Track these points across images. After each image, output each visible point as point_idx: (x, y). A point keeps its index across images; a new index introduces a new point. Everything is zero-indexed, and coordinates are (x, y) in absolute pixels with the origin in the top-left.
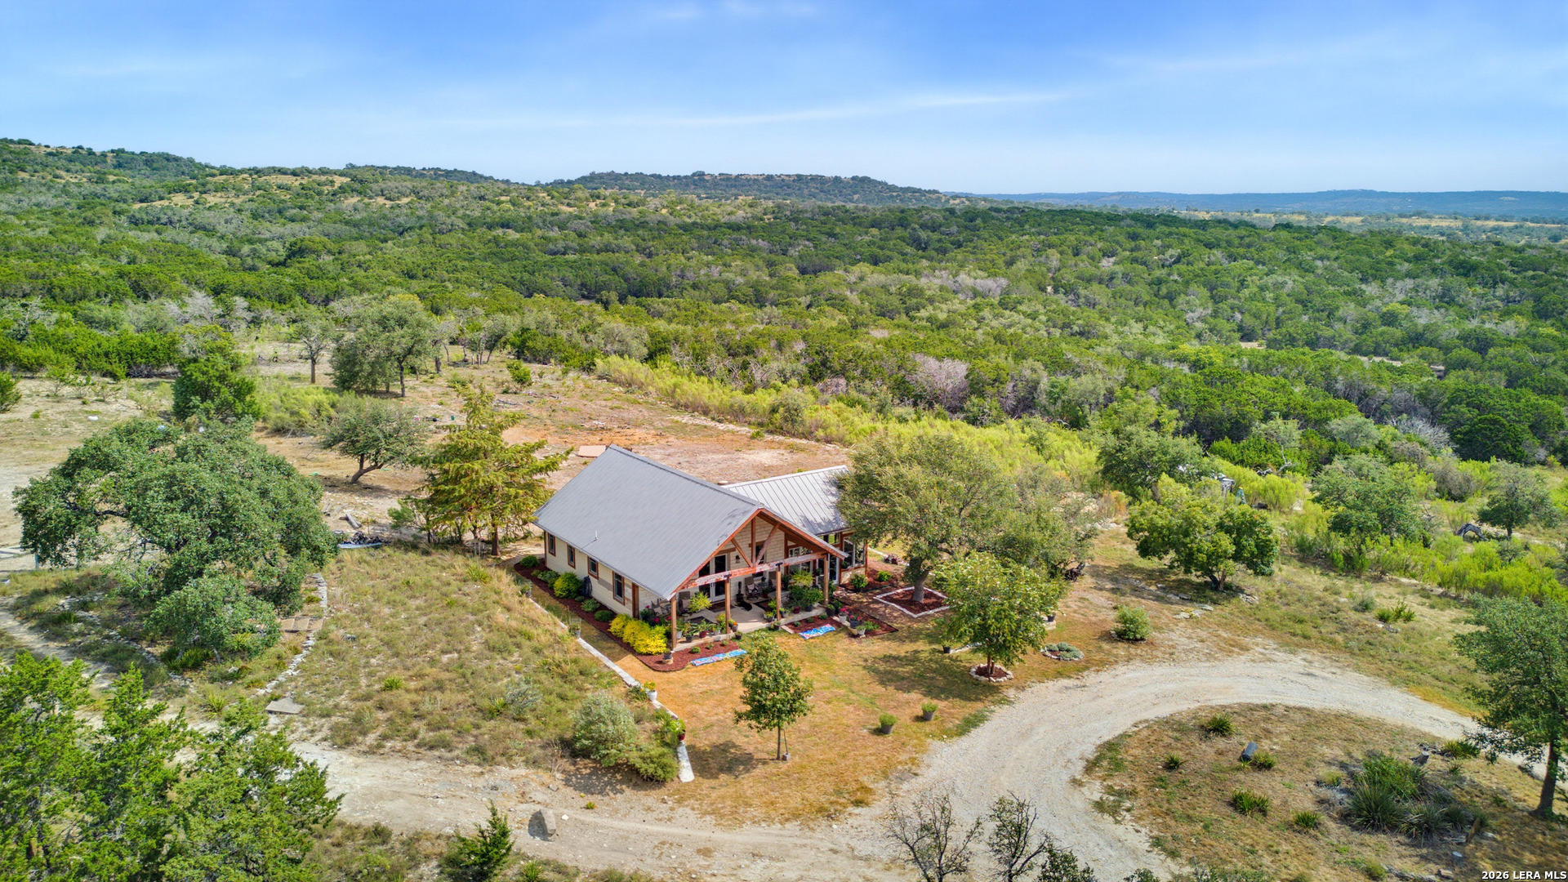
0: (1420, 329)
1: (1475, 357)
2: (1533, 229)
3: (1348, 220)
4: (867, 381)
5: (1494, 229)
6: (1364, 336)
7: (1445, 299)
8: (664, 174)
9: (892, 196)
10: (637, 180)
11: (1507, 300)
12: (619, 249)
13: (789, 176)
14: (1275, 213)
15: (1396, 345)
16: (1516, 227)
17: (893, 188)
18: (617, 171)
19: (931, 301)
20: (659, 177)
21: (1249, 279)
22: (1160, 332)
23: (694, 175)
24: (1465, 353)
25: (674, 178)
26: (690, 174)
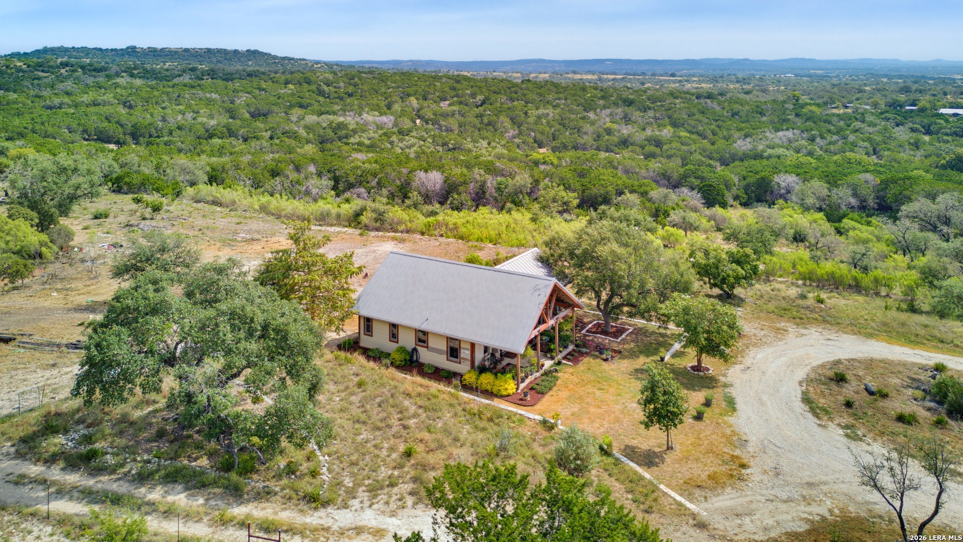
0: (626, 136)
1: (657, 150)
2: (631, 79)
3: (542, 76)
4: (383, 189)
5: (613, 80)
6: (600, 142)
7: (627, 119)
8: (104, 47)
9: (275, 63)
10: (83, 52)
11: (655, 118)
12: (105, 103)
13: (201, 49)
14: (504, 72)
15: (616, 146)
16: (623, 78)
17: (275, 57)
18: (66, 45)
19: (355, 131)
20: (101, 50)
21: (529, 112)
22: (498, 145)
23: (128, 48)
24: (652, 148)
25: (112, 50)
26: (124, 47)
